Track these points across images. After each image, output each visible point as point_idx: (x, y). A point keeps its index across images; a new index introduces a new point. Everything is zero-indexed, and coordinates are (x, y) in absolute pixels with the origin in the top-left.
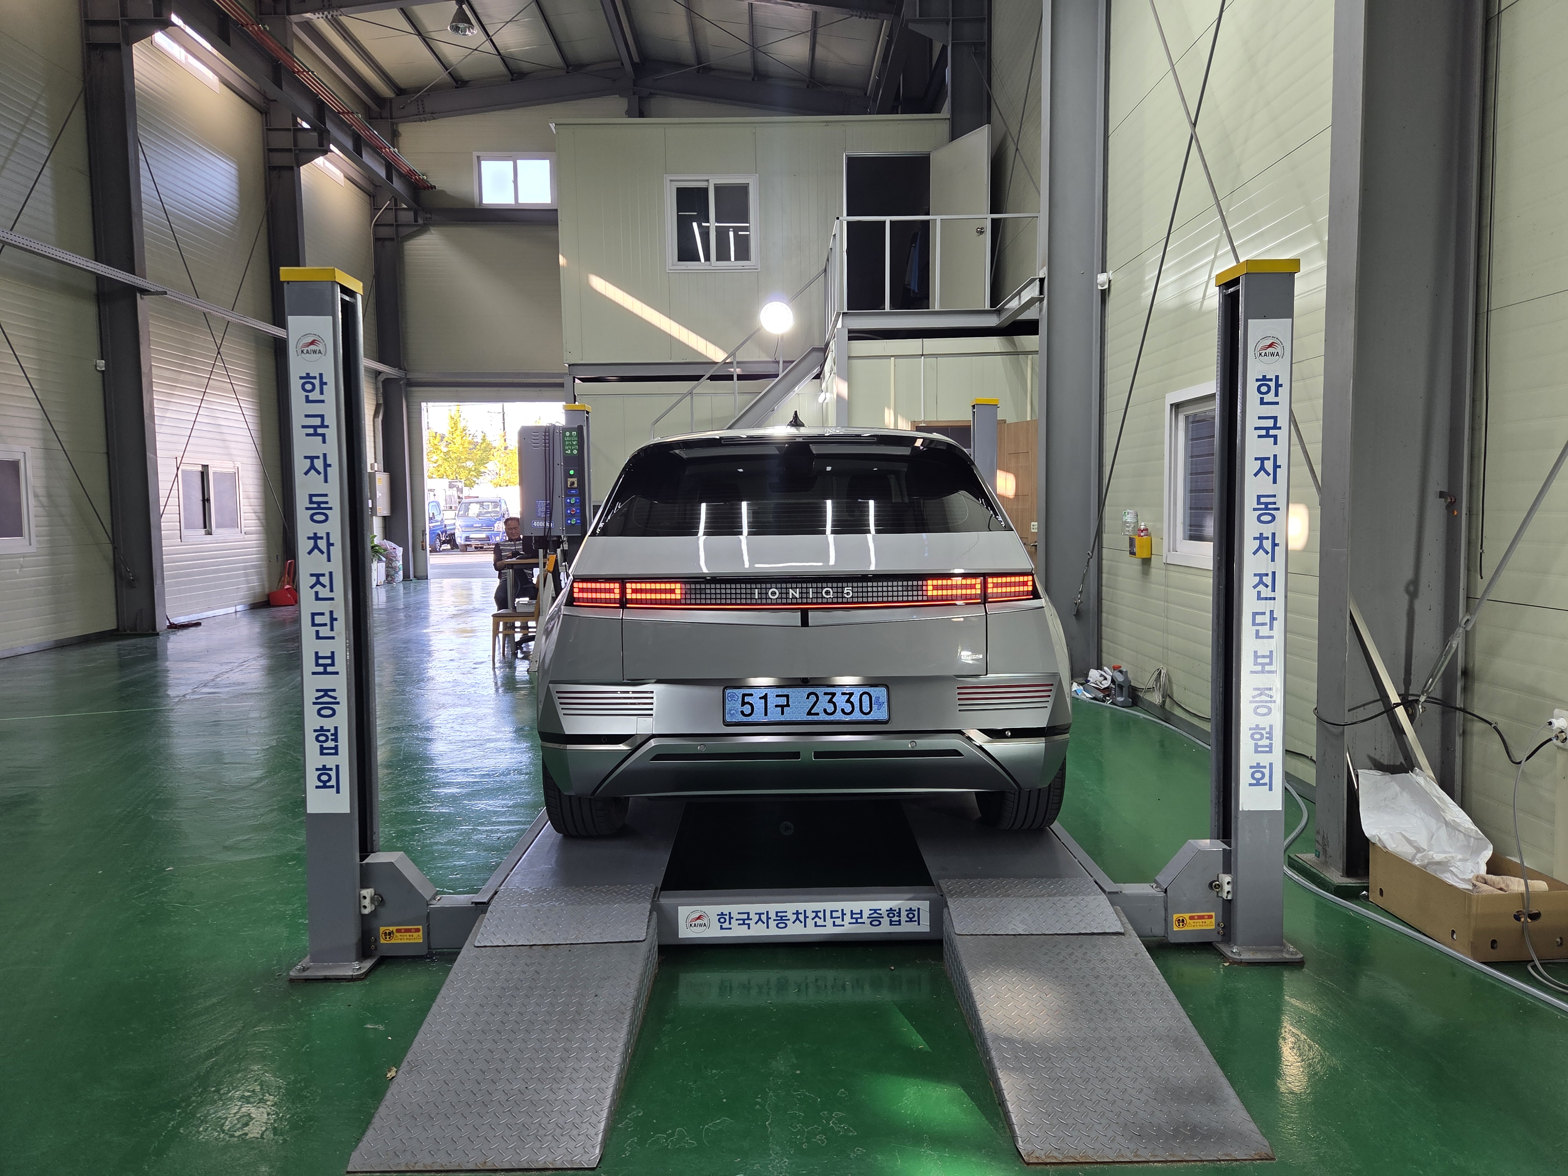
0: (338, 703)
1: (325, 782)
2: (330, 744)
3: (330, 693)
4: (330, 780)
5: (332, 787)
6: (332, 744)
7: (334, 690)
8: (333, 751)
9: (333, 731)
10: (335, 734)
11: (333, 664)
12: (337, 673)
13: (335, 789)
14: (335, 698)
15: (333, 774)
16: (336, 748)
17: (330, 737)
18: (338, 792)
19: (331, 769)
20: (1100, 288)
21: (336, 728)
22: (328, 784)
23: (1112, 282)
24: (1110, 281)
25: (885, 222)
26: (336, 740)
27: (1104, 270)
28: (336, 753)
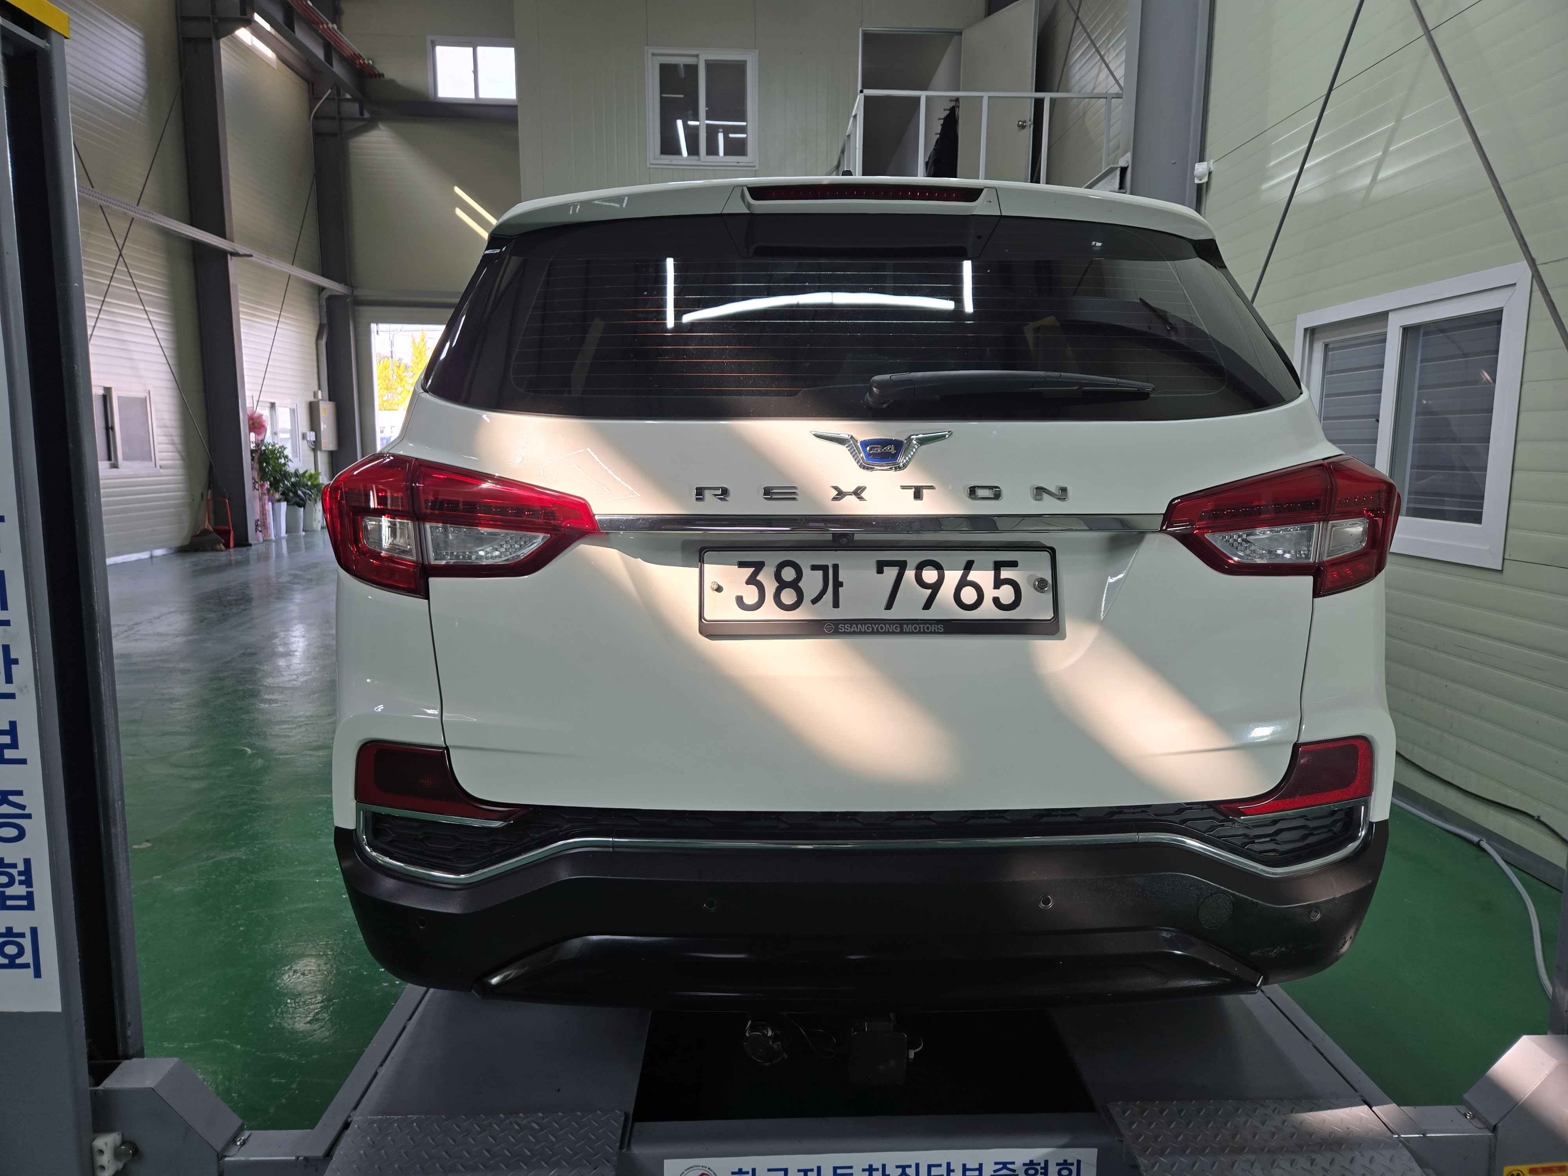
0: (29, 816)
1: (12, 958)
2: (18, 890)
3: (11, 798)
4: (21, 952)
5: (26, 966)
6: (21, 890)
7: (20, 793)
8: (24, 903)
9: (21, 867)
10: (27, 872)
11: (14, 745)
12: (23, 762)
13: (31, 971)
14: (23, 807)
15: (27, 942)
16: (30, 897)
17: (18, 878)
18: (38, 974)
19: (22, 935)
20: (1197, 181)
21: (27, 862)
22: (18, 961)
23: (1213, 175)
24: (1210, 173)
25: (917, 99)
26: (28, 882)
27: (1202, 159)
28: (31, 907)
